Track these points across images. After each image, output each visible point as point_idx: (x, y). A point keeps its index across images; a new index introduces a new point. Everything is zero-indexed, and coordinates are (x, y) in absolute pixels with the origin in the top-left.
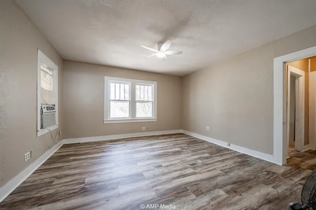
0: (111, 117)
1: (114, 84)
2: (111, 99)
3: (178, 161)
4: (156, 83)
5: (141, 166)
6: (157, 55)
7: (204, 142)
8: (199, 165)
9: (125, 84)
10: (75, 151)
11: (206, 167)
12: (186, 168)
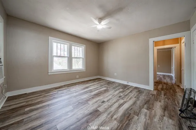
0: (54, 69)
1: (56, 44)
2: (54, 55)
3: (111, 96)
4: (85, 45)
5: (92, 104)
6: (97, 27)
7: (114, 82)
8: (123, 97)
9: (64, 44)
10: (27, 102)
11: (127, 97)
12: (118, 100)
